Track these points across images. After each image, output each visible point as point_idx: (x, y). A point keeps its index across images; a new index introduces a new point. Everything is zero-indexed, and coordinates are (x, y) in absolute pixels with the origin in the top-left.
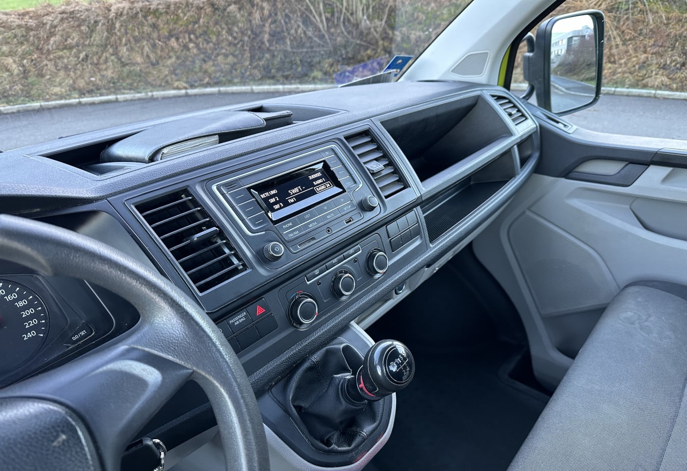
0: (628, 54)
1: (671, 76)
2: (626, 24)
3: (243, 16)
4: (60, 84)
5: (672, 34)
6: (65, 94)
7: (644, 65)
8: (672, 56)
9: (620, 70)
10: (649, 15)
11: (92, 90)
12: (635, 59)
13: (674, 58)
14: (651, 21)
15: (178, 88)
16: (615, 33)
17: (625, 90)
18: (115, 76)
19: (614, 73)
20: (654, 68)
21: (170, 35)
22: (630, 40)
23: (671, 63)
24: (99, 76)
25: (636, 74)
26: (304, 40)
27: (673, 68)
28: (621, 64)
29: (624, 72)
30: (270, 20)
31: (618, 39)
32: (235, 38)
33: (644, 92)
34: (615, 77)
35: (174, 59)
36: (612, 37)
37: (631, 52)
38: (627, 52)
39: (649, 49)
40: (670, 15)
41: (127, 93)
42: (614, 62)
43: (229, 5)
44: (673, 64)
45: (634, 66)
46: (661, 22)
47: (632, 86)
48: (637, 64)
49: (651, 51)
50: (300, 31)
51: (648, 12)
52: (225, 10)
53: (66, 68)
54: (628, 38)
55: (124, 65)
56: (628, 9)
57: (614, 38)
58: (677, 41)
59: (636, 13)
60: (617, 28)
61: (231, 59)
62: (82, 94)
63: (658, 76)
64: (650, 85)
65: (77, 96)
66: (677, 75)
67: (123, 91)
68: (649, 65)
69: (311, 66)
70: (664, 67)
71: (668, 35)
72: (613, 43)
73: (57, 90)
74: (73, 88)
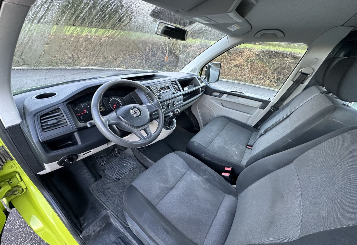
2: (250, 66)
3: (143, 48)
4: (85, 62)
6: (86, 65)
7: (253, 78)
8: (260, 76)
10: (256, 64)
11: (95, 65)
12: (251, 76)
14: (256, 66)
15: (123, 68)
16: (247, 68)
17: (248, 84)
18: (103, 61)
19: (245, 79)
20: (256, 79)
21: (120, 51)
22: (250, 70)
23: (260, 78)
24: (97, 61)
25: (251, 80)
26: (161, 58)
28: (247, 77)
29: (248, 79)
30: (151, 50)
31: (247, 69)
32: (140, 54)
33: (253, 85)
35: (121, 59)
37: (250, 73)
38: (249, 73)
39: (255, 73)
40: (261, 65)
41: (107, 67)
43: (139, 44)
46: (258, 66)
47: (250, 83)
50: (160, 55)
52: (138, 45)
53: (87, 57)
55: (106, 58)
56: (250, 62)
57: (246, 69)
59: (253, 63)
60: (247, 66)
61: (139, 61)
62: (92, 66)
63: (257, 81)
64: (254, 83)
65: (91, 66)
66: (261, 81)
67: (106, 66)
68: (254, 78)
69: (163, 66)
70: (258, 79)
71: (260, 70)
72: (246, 71)
73: (84, 63)
74: (89, 64)
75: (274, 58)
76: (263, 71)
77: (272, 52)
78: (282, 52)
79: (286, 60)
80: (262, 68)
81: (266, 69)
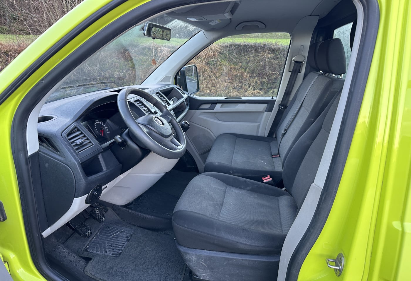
0: (219, 83)
1: (238, 92)
2: (215, 70)
5: (234, 75)
7: (227, 88)
9: (218, 90)
12: (222, 85)
13: (237, 84)
14: (224, 69)
16: (212, 74)
20: (231, 88)
22: (218, 77)
23: (237, 86)
25: (225, 91)
27: (238, 88)
28: (218, 87)
29: (220, 91)
31: (214, 77)
34: (217, 93)
36: (211, 76)
40: (231, 67)
42: (215, 87)
44: (238, 87)
45: (223, 88)
46: (229, 70)
48: (224, 87)
49: (228, 82)
51: (223, 65)
54: (217, 76)
56: (214, 64)
58: (236, 77)
59: (218, 65)
60: (212, 72)
63: (234, 92)
68: (229, 87)
70: (235, 88)
71: (232, 75)
72: (212, 79)
75: (245, 55)
76: (237, 75)
77: (239, 46)
78: (253, 44)
79: (262, 55)
80: (235, 71)
81: (240, 71)
